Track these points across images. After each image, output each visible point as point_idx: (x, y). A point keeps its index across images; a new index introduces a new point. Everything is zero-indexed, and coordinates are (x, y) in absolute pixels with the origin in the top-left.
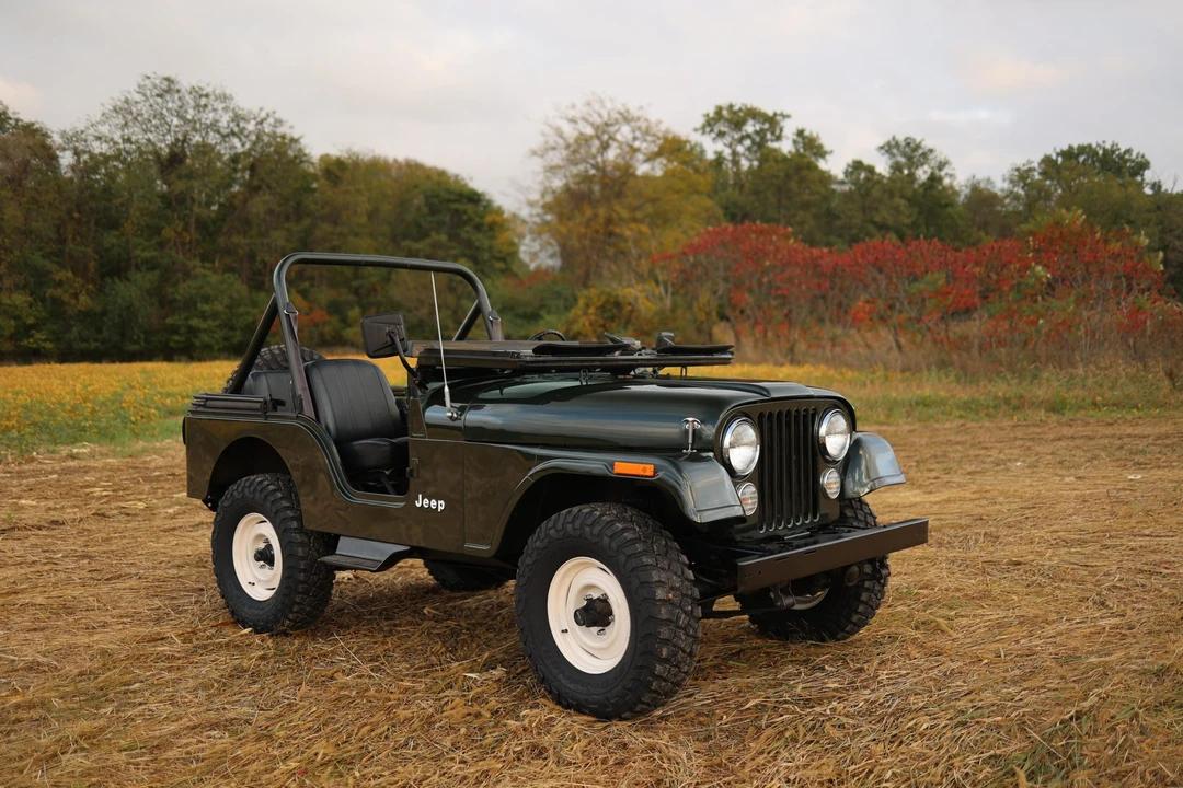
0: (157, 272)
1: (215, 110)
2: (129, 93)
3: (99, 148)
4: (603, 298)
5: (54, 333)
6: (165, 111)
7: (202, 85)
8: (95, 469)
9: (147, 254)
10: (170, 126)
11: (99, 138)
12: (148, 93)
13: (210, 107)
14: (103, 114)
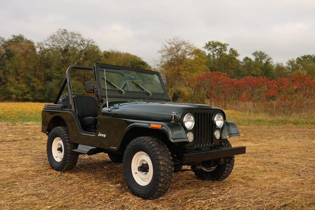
0: (60, 80)
1: (77, 38)
2: (55, 33)
3: (46, 47)
4: (176, 90)
5: (32, 94)
6: (63, 38)
7: (74, 32)
8: (31, 128)
9: (57, 75)
10: (65, 42)
12: (59, 33)
13: (75, 37)
14: (48, 38)
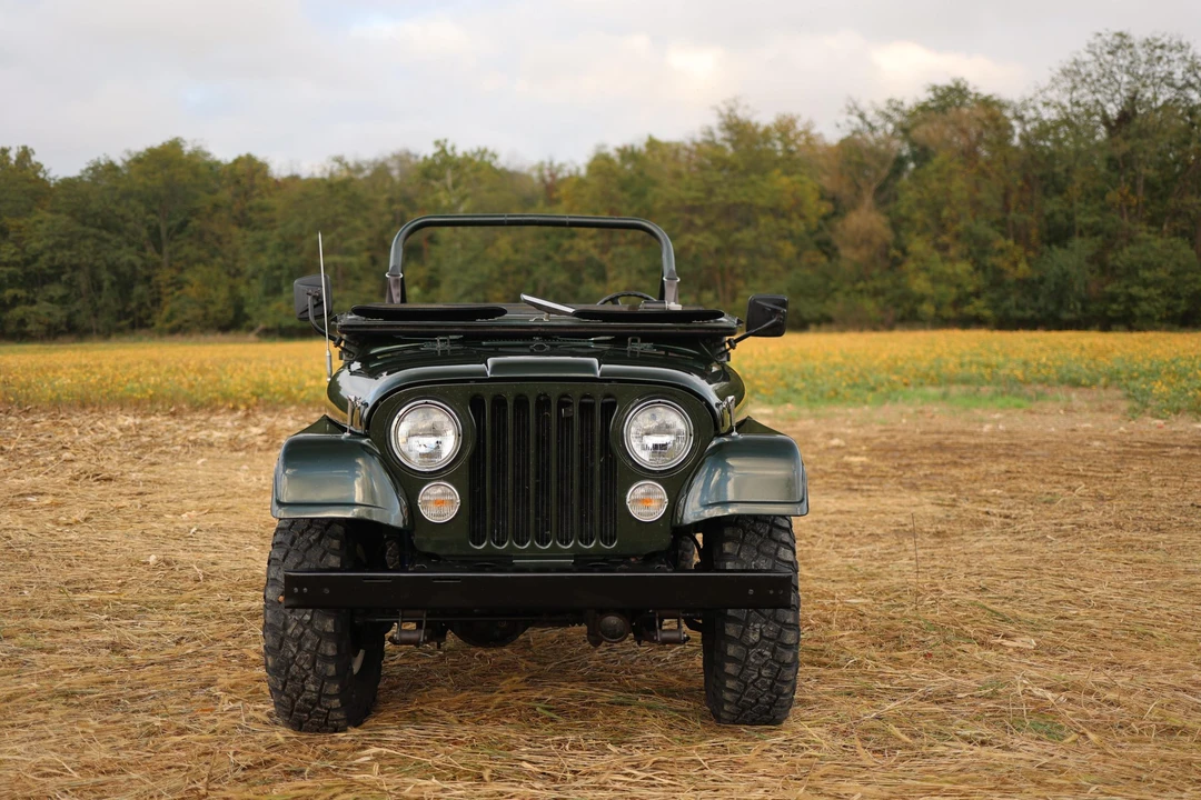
0: (1099, 238)
1: (1169, 61)
2: (1078, 53)
3: (1049, 115)
6: (1115, 69)
7: (1158, 36)
9: (1089, 220)
10: (1120, 84)
11: (1046, 104)
12: (1098, 51)
13: (1165, 59)
14: (1053, 79)
